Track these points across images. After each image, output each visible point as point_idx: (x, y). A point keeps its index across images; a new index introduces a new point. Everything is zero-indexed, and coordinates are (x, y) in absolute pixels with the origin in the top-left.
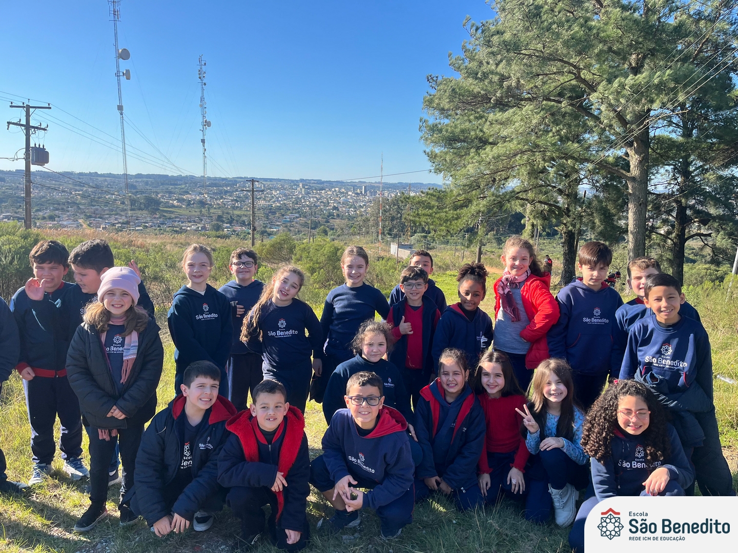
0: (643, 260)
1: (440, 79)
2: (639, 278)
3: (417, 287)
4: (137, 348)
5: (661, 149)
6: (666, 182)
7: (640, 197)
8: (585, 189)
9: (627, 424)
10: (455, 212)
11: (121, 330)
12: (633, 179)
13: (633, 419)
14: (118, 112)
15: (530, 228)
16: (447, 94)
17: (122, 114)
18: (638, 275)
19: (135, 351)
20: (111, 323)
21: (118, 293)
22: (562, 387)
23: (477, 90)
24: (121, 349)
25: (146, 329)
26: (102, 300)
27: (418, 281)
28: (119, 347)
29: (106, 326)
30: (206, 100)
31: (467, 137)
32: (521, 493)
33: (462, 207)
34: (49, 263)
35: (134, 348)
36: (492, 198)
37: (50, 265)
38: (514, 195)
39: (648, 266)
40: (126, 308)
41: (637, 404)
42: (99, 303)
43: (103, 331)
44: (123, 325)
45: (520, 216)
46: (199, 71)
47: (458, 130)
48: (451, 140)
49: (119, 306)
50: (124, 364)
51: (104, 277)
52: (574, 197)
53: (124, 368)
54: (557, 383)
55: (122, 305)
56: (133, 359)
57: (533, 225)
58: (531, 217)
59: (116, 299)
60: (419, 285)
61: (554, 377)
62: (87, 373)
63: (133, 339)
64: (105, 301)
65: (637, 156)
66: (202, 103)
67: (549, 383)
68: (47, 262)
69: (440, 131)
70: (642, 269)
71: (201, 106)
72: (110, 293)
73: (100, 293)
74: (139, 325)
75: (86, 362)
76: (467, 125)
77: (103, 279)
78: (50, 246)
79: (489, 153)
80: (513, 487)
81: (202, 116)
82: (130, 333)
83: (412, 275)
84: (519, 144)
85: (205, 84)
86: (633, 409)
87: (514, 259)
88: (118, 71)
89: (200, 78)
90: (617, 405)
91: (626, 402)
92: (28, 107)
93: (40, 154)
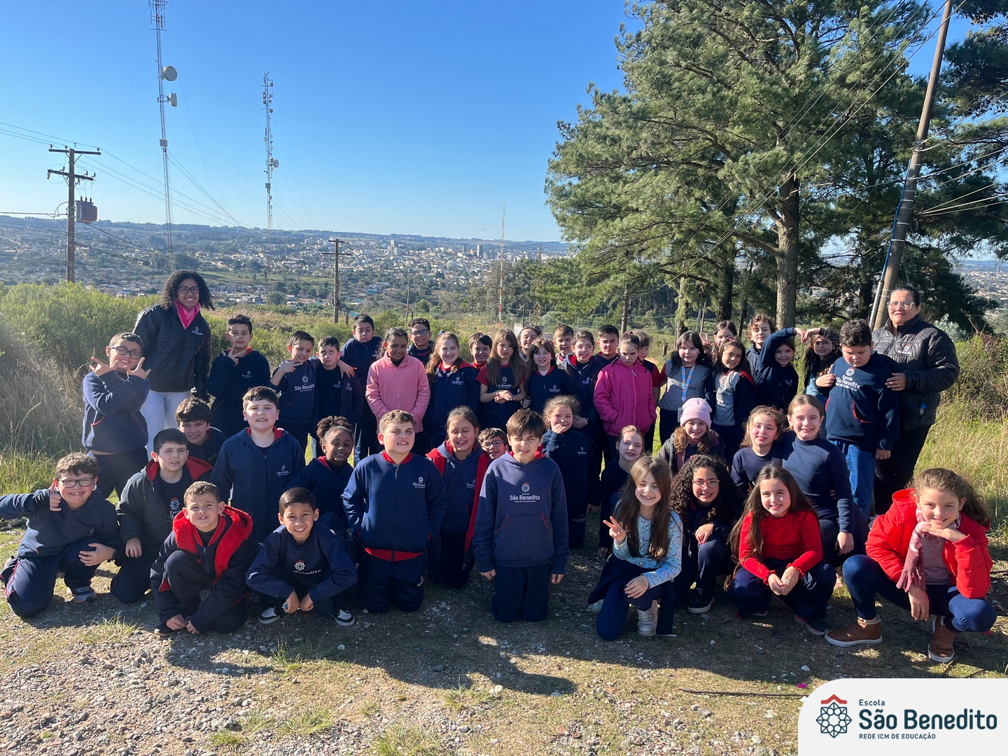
9: (700, 493)
12: (782, 255)
13: (705, 488)
17: (165, 151)
36: (633, 271)
41: (707, 473)
45: (673, 293)
46: (264, 93)
47: (589, 194)
48: (581, 205)
57: (687, 304)
58: (686, 294)
65: (785, 229)
66: (267, 136)
71: (266, 139)
81: (266, 154)
84: (652, 215)
85: (271, 111)
86: (704, 479)
88: (162, 95)
89: (265, 103)
90: (692, 476)
91: (699, 473)
92: (72, 152)
93: (87, 210)
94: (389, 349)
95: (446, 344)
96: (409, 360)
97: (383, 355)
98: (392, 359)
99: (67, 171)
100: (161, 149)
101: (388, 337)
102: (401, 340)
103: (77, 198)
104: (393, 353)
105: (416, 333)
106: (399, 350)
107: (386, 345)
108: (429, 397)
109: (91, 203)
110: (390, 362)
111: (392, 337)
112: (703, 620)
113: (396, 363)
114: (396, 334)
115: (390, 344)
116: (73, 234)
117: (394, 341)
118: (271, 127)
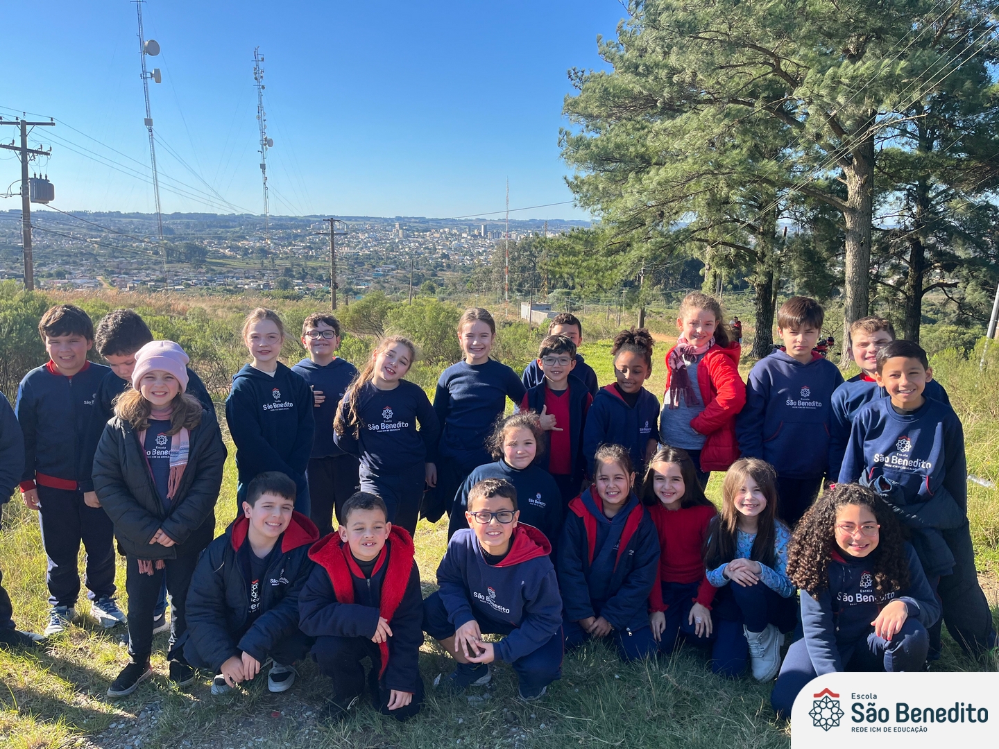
0: (871, 320)
1: (586, 74)
2: (866, 344)
3: (561, 364)
4: (188, 451)
5: (890, 167)
6: (897, 214)
7: (862, 234)
8: (785, 224)
9: (848, 542)
10: (609, 259)
11: (166, 427)
12: (852, 210)
13: (856, 536)
14: (146, 128)
15: (711, 279)
16: (598, 95)
17: (150, 130)
18: (865, 341)
19: (186, 456)
20: (152, 418)
21: (159, 377)
22: (761, 498)
23: (637, 89)
24: (166, 452)
25: (199, 426)
26: (139, 387)
27: (562, 355)
28: (164, 450)
29: (146, 422)
30: (265, 110)
31: (623, 155)
32: (707, 636)
33: (617, 252)
34: (67, 335)
35: (184, 451)
36: (660, 239)
37: (68, 338)
38: (688, 234)
39: (877, 328)
40: (171, 396)
41: (861, 514)
42: (134, 389)
43: (141, 429)
44: (169, 421)
45: (698, 264)
46: (255, 69)
47: (611, 146)
48: (602, 159)
49: (161, 394)
50: (172, 473)
51: (139, 355)
52: (770, 236)
53: (171, 478)
54: (755, 491)
55: (166, 393)
56: (183, 465)
57: (715, 276)
58: (713, 264)
59: (158, 384)
60: (564, 360)
61: (751, 483)
62: (122, 486)
63: (182, 439)
64: (143, 388)
65: (857, 178)
66: (260, 114)
67: (744, 490)
68: (64, 334)
69: (588, 146)
70: (870, 332)
71: (259, 118)
72: (148, 376)
73: (135, 377)
74: (190, 419)
75: (120, 471)
76: (623, 138)
77: (138, 359)
78: (65, 311)
79: (654, 177)
80: (697, 628)
81: (260, 132)
82: (178, 431)
83: (555, 346)
84: (695, 163)
85: (263, 87)
86: (856, 523)
87: (695, 324)
88: (145, 72)
89: (256, 79)
90: (834, 517)
91: (847, 513)
92: (25, 124)
93: (43, 188)
103: (31, 175)
109: (47, 180)
116: (28, 216)
118: (263, 105)
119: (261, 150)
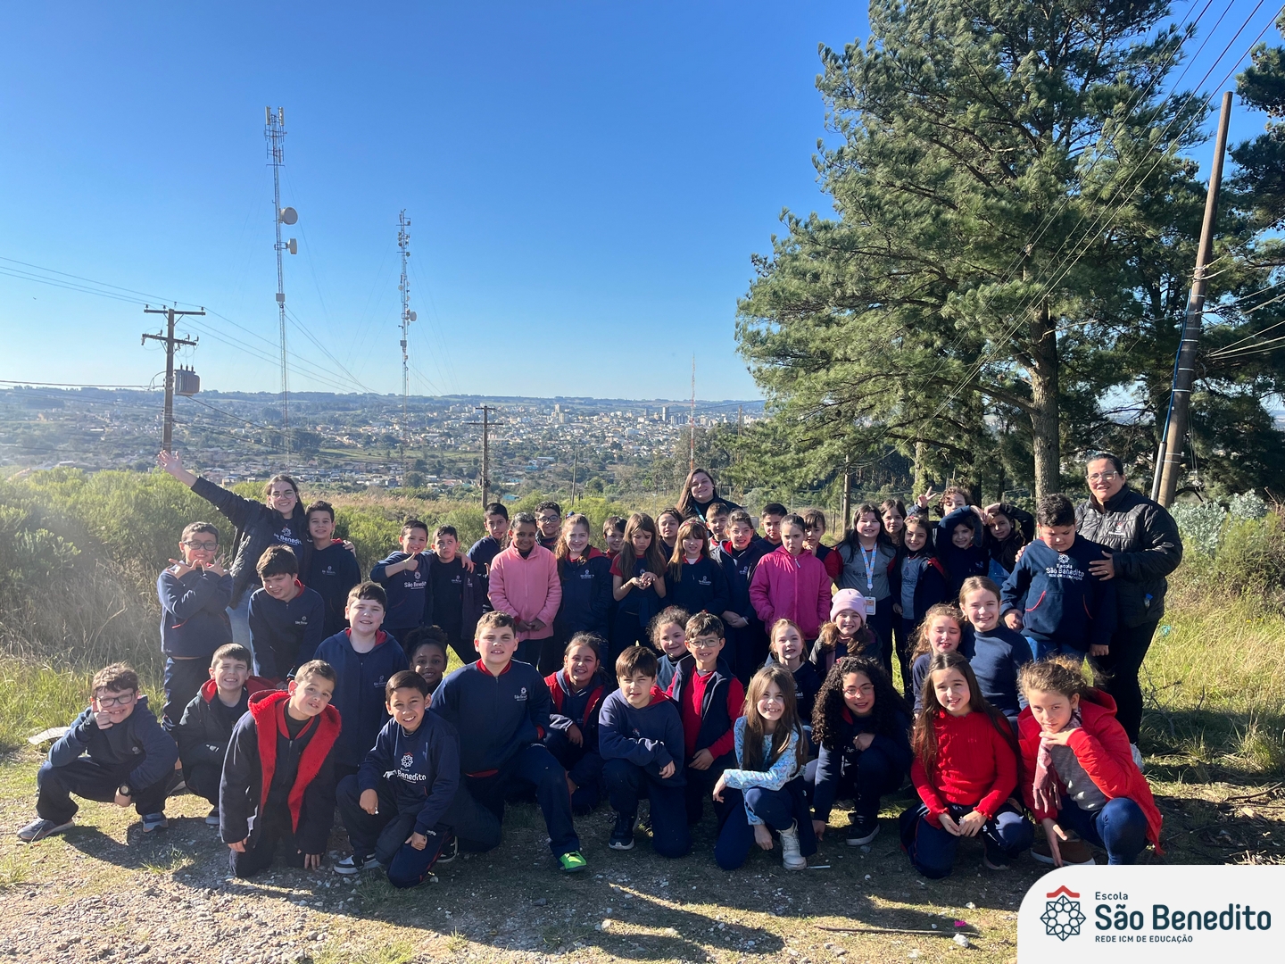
1: (770, 261)
12: (1038, 411)
15: (922, 479)
16: (767, 298)
17: (282, 307)
23: (805, 296)
30: (409, 279)
31: (803, 350)
36: (853, 435)
45: (907, 462)
46: (400, 234)
47: (790, 341)
48: (780, 354)
52: (980, 434)
57: (926, 476)
58: (922, 463)
65: (1040, 380)
66: (402, 284)
69: (764, 341)
71: (401, 288)
76: (803, 333)
81: (401, 304)
85: (408, 254)
88: (279, 242)
89: (400, 245)
90: (842, 684)
92: (172, 313)
93: (189, 380)
94: (515, 538)
95: (574, 530)
96: (539, 551)
97: (509, 545)
98: (519, 550)
99: (165, 335)
100: (277, 304)
101: (513, 524)
102: (530, 528)
103: (176, 366)
104: (520, 542)
105: (544, 519)
106: (526, 538)
107: (511, 533)
108: (561, 595)
109: (193, 372)
110: (518, 553)
111: (519, 524)
112: (862, 853)
113: (524, 554)
114: (523, 520)
115: (516, 532)
116: (171, 409)
117: (520, 529)
118: (407, 273)
119: (402, 325)
